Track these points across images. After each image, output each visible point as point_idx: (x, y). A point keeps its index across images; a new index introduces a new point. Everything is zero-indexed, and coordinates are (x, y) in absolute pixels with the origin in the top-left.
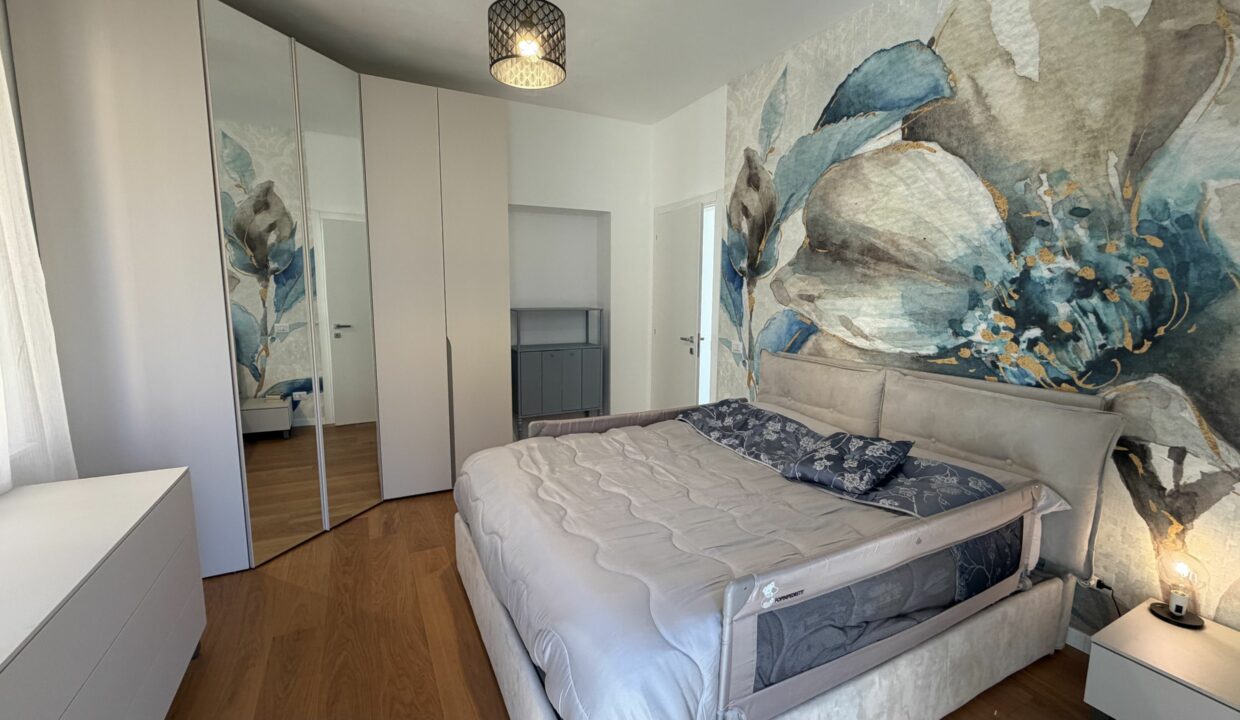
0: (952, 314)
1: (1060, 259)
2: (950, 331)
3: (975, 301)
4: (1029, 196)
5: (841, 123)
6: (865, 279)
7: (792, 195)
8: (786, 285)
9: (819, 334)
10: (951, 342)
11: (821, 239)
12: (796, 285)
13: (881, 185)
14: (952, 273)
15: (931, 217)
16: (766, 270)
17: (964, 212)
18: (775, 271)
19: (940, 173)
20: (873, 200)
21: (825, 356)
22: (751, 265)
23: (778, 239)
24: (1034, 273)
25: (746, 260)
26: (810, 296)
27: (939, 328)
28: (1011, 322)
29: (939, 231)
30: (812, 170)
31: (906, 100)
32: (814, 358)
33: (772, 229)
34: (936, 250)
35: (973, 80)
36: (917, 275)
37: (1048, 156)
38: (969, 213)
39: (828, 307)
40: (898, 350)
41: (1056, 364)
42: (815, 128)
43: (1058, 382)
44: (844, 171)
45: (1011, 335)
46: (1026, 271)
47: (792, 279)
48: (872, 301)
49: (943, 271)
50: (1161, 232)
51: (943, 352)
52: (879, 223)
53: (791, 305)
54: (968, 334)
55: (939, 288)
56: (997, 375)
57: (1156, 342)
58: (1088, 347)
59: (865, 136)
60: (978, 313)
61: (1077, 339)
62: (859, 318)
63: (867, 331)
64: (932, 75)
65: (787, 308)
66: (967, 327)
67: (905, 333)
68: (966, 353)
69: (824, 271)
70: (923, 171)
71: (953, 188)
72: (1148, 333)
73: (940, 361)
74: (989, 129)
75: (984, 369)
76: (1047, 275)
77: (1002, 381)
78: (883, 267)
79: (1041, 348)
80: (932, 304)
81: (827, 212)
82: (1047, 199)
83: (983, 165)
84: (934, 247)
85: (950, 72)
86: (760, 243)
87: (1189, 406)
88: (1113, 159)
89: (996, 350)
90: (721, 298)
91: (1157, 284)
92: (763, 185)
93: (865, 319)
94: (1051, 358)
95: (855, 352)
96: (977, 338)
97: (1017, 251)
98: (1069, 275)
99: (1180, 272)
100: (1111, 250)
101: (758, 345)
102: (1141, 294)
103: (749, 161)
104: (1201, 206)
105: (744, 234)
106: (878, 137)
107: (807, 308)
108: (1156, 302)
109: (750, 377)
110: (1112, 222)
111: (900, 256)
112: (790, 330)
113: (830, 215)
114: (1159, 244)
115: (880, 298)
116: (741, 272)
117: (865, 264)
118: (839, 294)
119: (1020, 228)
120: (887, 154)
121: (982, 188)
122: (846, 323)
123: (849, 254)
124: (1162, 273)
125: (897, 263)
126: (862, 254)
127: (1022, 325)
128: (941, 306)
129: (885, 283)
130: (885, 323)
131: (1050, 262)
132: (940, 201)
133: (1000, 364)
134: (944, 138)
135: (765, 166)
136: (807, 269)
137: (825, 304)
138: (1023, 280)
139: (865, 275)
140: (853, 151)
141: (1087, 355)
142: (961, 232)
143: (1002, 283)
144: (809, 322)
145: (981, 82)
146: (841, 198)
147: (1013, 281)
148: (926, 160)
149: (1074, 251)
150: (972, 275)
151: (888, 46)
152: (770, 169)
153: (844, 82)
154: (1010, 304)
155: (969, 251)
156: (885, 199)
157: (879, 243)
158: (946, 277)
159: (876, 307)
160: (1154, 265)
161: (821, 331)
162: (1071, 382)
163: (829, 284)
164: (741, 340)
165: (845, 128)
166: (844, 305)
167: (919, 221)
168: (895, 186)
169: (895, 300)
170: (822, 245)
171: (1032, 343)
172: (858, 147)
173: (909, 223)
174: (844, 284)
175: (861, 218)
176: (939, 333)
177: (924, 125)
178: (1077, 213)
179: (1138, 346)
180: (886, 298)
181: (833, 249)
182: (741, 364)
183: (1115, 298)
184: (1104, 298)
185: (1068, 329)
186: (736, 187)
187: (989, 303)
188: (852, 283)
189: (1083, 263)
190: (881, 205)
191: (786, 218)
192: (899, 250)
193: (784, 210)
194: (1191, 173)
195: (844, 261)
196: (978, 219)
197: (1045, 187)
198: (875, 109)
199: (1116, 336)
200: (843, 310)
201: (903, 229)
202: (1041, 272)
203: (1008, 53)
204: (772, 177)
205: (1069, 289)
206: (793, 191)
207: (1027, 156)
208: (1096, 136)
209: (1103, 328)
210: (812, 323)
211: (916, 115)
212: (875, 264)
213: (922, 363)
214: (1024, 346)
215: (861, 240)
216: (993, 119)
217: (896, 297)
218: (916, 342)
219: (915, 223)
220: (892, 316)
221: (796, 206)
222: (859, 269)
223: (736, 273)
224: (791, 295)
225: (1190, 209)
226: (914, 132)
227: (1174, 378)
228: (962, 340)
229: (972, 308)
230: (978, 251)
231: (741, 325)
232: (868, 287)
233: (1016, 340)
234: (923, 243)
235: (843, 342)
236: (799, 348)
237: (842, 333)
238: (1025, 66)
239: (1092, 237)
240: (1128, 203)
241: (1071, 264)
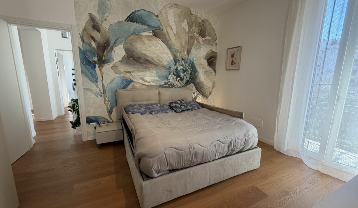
0: (166, 76)
1: (181, 66)
2: (166, 79)
3: (170, 74)
4: (176, 55)
5: (134, 23)
6: (146, 68)
7: (118, 39)
8: (119, 68)
9: (133, 83)
10: (167, 81)
11: (131, 55)
12: (123, 68)
13: (148, 45)
14: (165, 67)
15: (160, 55)
16: (108, 62)
17: (167, 55)
18: (113, 63)
19: (162, 46)
20: (147, 48)
21: (136, 88)
22: (99, 60)
23: (113, 52)
24: (178, 68)
25: (96, 58)
26: (129, 72)
27: (164, 79)
28: (175, 77)
29: (163, 59)
30: (126, 34)
31: (153, 26)
32: (132, 89)
33: (109, 48)
34: (162, 62)
35: (166, 29)
36: (159, 67)
37: (178, 49)
38: (168, 56)
39: (136, 75)
40: (156, 84)
41: (182, 83)
42: (125, 20)
43: (182, 86)
44: (137, 38)
45: (176, 79)
46: (177, 68)
47: (121, 66)
48: (149, 73)
49: (164, 67)
50: (191, 64)
51: (165, 84)
52: (149, 54)
53: (121, 74)
54: (169, 80)
55: (164, 70)
56: (174, 87)
57: (191, 79)
58: (185, 81)
59: (143, 30)
60: (171, 75)
61: (184, 79)
62: (146, 77)
63: (148, 80)
64: (158, 23)
65: (120, 75)
66: (169, 78)
67: (158, 80)
68: (169, 83)
69: (133, 64)
70: (158, 45)
71: (164, 50)
72: (191, 78)
73: (165, 86)
74: (170, 40)
75: (172, 86)
76: (180, 69)
77: (175, 87)
78: (151, 65)
79: (180, 81)
81: (132, 48)
82: (179, 56)
83: (169, 47)
84: (162, 61)
85: (162, 25)
86: (104, 52)
87: (194, 87)
88: (186, 52)
89: (174, 82)
90: (82, 72)
91: (191, 71)
92: (102, 31)
93: (148, 78)
94: (181, 82)
95: (146, 86)
96: (171, 80)
97: (176, 64)
98: (182, 69)
99: (193, 69)
100: (186, 65)
101: (107, 88)
102: (190, 73)
103: (92, 19)
104: (194, 60)
105: (94, 48)
106: (146, 32)
107: (128, 75)
108: (191, 73)
109: (105, 100)
110: (186, 61)
111: (154, 63)
112: (122, 82)
113: (133, 49)
114: (191, 65)
115: (151, 72)
116: (94, 62)
117: (146, 64)
118: (139, 71)
119: (176, 61)
120: (149, 37)
121: (169, 52)
122: (142, 79)
123: (141, 61)
124: (191, 69)
125: (154, 64)
126: (145, 61)
127: (177, 78)
128: (164, 74)
129: (151, 69)
130: (153, 78)
131: (180, 67)
132: (162, 52)
133: (175, 85)
134: (162, 39)
135: (102, 24)
136: (127, 63)
137: (135, 74)
138: (177, 69)
139: (146, 67)
140: (139, 33)
141: (185, 82)
142: (166, 59)
143: (174, 70)
144: (129, 79)
145: (168, 30)
146: (137, 45)
147: (175, 70)
148: (158, 42)
149: (182, 65)
150: (169, 68)
151: (142, 9)
152: (105, 26)
153: (134, 12)
154: (175, 74)
155: (168, 63)
156: (150, 49)
157: (149, 59)
158: (165, 68)
159: (150, 75)
160: (190, 68)
161: (134, 82)
162: (184, 86)
163: (136, 68)
164: (98, 87)
165: (136, 26)
166: (141, 74)
167: (158, 56)
168: (152, 46)
169: (154, 73)
170: (132, 57)
171: (179, 80)
172: (141, 32)
173: (156, 56)
174: (140, 68)
175: (144, 52)
176: (164, 80)
177: (157, 34)
178: (183, 59)
179: (190, 80)
180: (152, 72)
181: (136, 59)
182: (99, 97)
183: (187, 73)
184: (186, 73)
185: (183, 78)
186: (85, 27)
187: (172, 74)
188: (143, 68)
189: (184, 67)
190: (149, 50)
191: (116, 46)
192: (154, 61)
193: (114, 43)
194: (193, 56)
195: (140, 62)
196: (169, 57)
197: (178, 54)
198: (145, 24)
199: (188, 78)
200: (141, 75)
201: (155, 57)
202: (179, 68)
203: (171, 27)
204: (107, 30)
205: (182, 71)
206: (118, 38)
207: (176, 48)
208: (184, 48)
209: (186, 77)
210: (131, 79)
211: (155, 31)
212: (149, 64)
213: (161, 86)
214: (178, 81)
215: (144, 57)
216: (170, 39)
217: (154, 72)
218: (160, 82)
219: (157, 56)
220: (154, 77)
221: (120, 43)
222: (144, 65)
223: (91, 62)
224: (122, 71)
225: (193, 61)
226: (155, 35)
227: (193, 84)
228: (168, 81)
229: (169, 75)
230: (170, 64)
231: (97, 82)
232: (147, 70)
233: (176, 80)
234: (159, 60)
235: (142, 84)
236: (127, 87)
237: (141, 81)
238: (174, 31)
239: (184, 63)
240: (188, 59)
241: (182, 67)
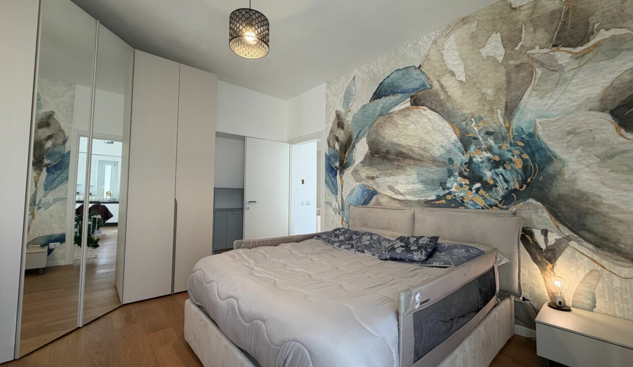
0: (441, 180)
1: (484, 153)
2: (441, 188)
3: (450, 174)
4: (468, 127)
5: (382, 99)
6: (399, 167)
7: (361, 130)
8: (360, 173)
9: (378, 195)
10: (442, 193)
11: (376, 150)
12: (365, 172)
13: (403, 125)
14: (439, 162)
15: (427, 138)
16: (349, 166)
17: (441, 135)
18: (353, 167)
19: (429, 119)
20: (400, 131)
21: (382, 205)
22: (340, 165)
23: (354, 151)
24: (474, 160)
25: (338, 162)
26: (372, 177)
27: (436, 187)
28: (467, 182)
29: (432, 144)
30: (370, 119)
31: (411, 89)
32: (376, 207)
33: (351, 146)
34: (431, 152)
35: (439, 81)
36: (423, 164)
37: (473, 111)
38: (444, 135)
39: (382, 181)
40: (418, 199)
41: (489, 198)
42: (370, 101)
43: (491, 206)
44: (385, 119)
45: (468, 187)
46: (471, 159)
47: (363, 170)
48: (404, 177)
49: (434, 161)
50: (522, 140)
51: (439, 198)
52: (403, 142)
53: (363, 182)
54: (449, 188)
55: (434, 169)
56: (464, 206)
57: (528, 184)
58: (501, 190)
59: (394, 104)
60: (452, 179)
61: (496, 186)
62: (397, 186)
63: (402, 191)
64: (421, 79)
65: (360, 184)
66: (448, 185)
67: (420, 190)
68: (449, 197)
69: (378, 165)
70: (421, 118)
71: (435, 125)
72: (524, 181)
73: (437, 202)
74: (448, 101)
75: (459, 203)
76: (480, 160)
77: (466, 208)
78: (407, 161)
79: (482, 192)
80: (431, 176)
81: (378, 138)
82: (476, 128)
83: (447, 115)
84: (430, 150)
85: (429, 79)
86: (345, 154)
87: (545, 210)
88: (499, 112)
89: (462, 194)
90: (326, 182)
91: (524, 161)
92: (346, 127)
93: (399, 185)
94: (487, 195)
95: (397, 202)
96: (453, 190)
97: (466, 151)
98: (489, 160)
99: (532, 155)
100: (504, 148)
101: (346, 203)
102: (519, 165)
103: (338, 116)
104: (535, 129)
105: (337, 150)
106: (400, 104)
107: (371, 183)
108: (525, 168)
109: (343, 220)
110: (503, 137)
111: (414, 156)
112: (363, 194)
113: (380, 139)
114: (522, 145)
115: (407, 175)
116: (336, 168)
117: (398, 160)
118: (386, 175)
119: (466, 141)
120: (405, 112)
121: (448, 125)
122: (391, 188)
123: (390, 156)
124: (525, 156)
125: (413, 159)
126: (397, 156)
127: (472, 183)
128: (435, 177)
129: (408, 169)
130: (410, 187)
131: (480, 154)
132: (430, 131)
133: (465, 201)
134: (429, 104)
135: (346, 118)
136: (370, 164)
137: (380, 180)
138: (470, 162)
139: (398, 165)
140: (389, 110)
141: (501, 193)
142: (441, 144)
143: (461, 165)
144: (373, 189)
145: (443, 82)
146: (385, 131)
147: (466, 164)
148: (422, 114)
149: (489, 149)
150: (448, 162)
151: (401, 68)
152: (349, 119)
153: (382, 82)
154: (466, 174)
155: (445, 152)
156: (405, 131)
157: (404, 151)
158: (436, 164)
159: (405, 180)
160: (522, 153)
161: (379, 193)
162: (496, 206)
163: (382, 171)
164: (337, 201)
165: (384, 101)
166: (389, 180)
167: (421, 140)
168: (409, 125)
169: (414, 176)
170: (377, 153)
171: (478, 190)
172: (391, 109)
173: (418, 141)
174: (388, 170)
175: (395, 140)
176: (436, 189)
177: (420, 100)
178: (489, 133)
179: (521, 187)
180: (410, 175)
181: (382, 154)
182: (338, 214)
183: (509, 168)
184: (504, 168)
185: (491, 182)
186: (332, 128)
187: (457, 174)
188: (393, 169)
189: (494, 154)
190: (403, 134)
191: (358, 141)
192: (414, 153)
193: (357, 138)
194: (529, 116)
195: (388, 159)
196: (448, 138)
197: (474, 123)
198: (397, 93)
199: (512, 183)
200: (389, 182)
201: (415, 144)
202: (477, 159)
203: (452, 71)
204: (350, 123)
205: (490, 165)
206: (361, 129)
207: (465, 111)
208: (491, 103)
209: (506, 181)
210: (374, 189)
211: (416, 95)
212: (403, 160)
213: (429, 204)
214: (474, 191)
215: (396, 149)
216: (449, 97)
217: (414, 174)
218: (425, 194)
219: (420, 141)
220: (413, 183)
221: (363, 136)
222: (396, 163)
223: (333, 168)
224: (363, 177)
225: (531, 130)
226: (416, 102)
227: (538, 200)
228: (447, 191)
229: (449, 177)
230: (449, 151)
231: (337, 194)
232: (400, 171)
233: (471, 190)
234: (424, 149)
235: (390, 197)
236: (368, 203)
237: (390, 193)
238: (459, 77)
239: (496, 143)
240: (508, 129)
241: (489, 155)
